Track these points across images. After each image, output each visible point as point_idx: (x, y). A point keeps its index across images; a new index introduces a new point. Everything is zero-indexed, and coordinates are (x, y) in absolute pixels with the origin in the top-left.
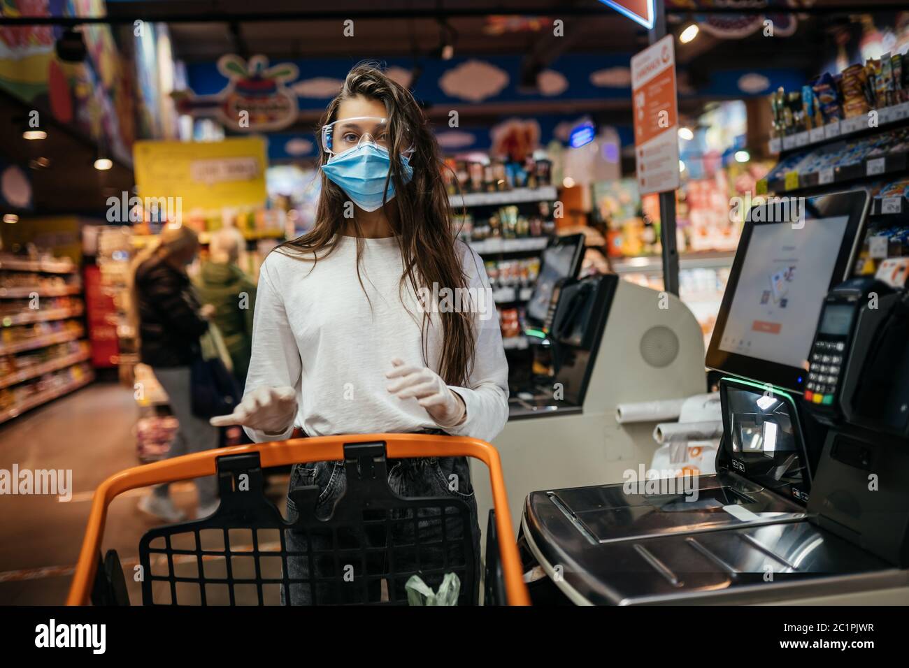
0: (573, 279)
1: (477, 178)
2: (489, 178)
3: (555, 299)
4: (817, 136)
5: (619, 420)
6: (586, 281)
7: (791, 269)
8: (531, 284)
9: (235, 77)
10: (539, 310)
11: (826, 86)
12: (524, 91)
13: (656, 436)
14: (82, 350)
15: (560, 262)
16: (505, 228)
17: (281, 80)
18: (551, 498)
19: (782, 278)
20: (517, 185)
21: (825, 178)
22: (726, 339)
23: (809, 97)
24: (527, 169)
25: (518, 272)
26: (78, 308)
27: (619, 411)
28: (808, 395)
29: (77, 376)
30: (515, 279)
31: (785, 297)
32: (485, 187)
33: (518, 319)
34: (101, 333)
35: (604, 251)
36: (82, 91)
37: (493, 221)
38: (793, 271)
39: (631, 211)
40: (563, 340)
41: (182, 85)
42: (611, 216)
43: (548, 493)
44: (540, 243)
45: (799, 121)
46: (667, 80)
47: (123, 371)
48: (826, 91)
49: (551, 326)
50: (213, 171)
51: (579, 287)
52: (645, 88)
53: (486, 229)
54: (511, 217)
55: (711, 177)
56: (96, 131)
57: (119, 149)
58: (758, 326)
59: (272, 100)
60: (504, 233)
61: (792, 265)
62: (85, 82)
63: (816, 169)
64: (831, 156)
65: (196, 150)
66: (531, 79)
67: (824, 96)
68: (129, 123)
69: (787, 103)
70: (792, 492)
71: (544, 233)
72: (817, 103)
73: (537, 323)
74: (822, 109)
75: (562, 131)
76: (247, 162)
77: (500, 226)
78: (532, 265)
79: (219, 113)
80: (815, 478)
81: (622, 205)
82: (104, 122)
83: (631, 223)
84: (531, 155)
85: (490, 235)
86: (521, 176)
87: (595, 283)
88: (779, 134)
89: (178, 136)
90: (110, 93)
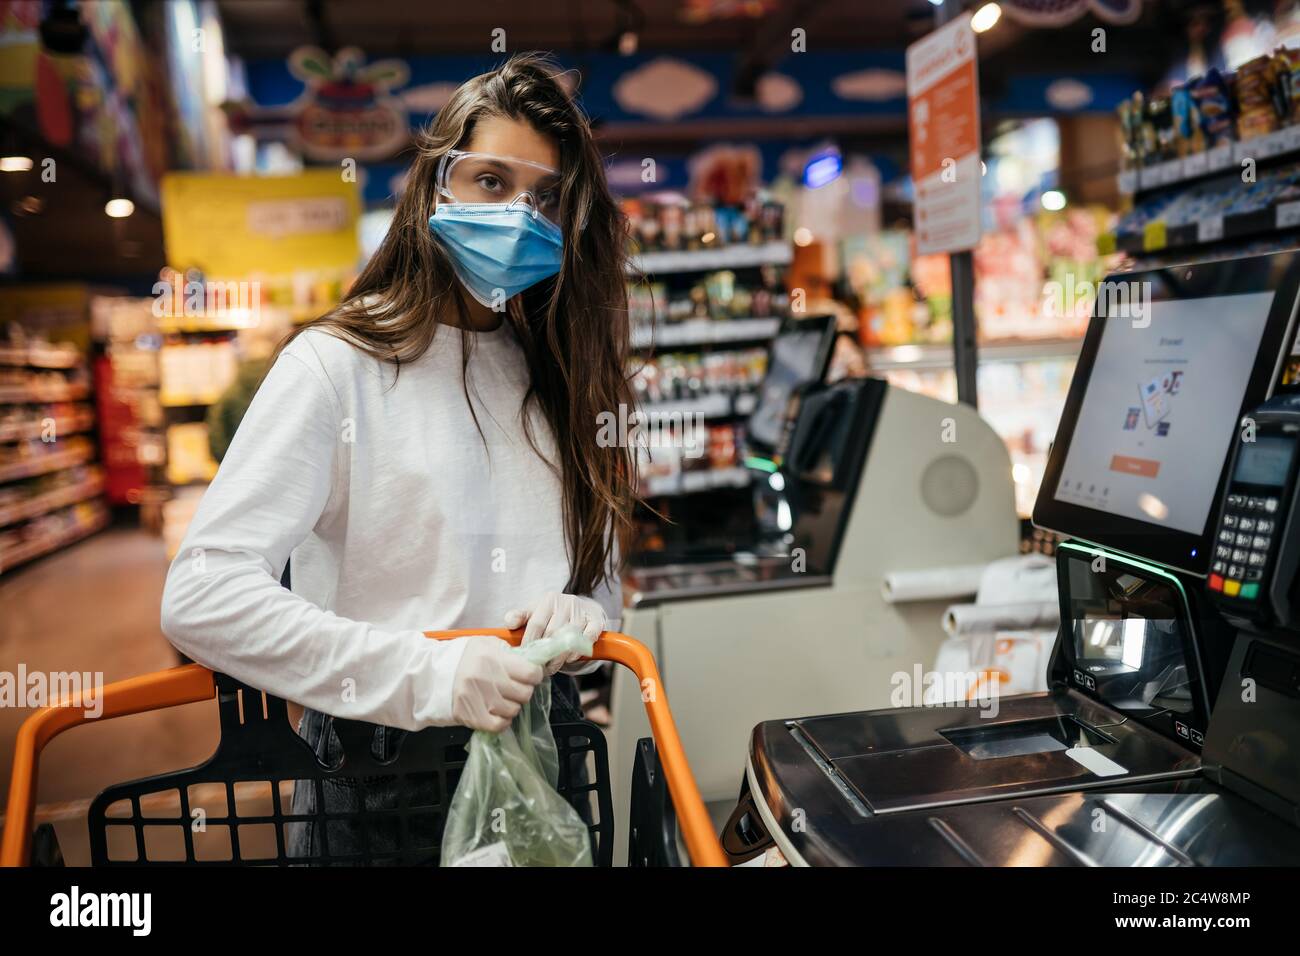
0: (819, 384)
1: (672, 230)
2: (691, 229)
3: (793, 412)
4: (1195, 167)
5: (888, 597)
6: (838, 388)
7: (1175, 375)
8: (755, 390)
9: (314, 81)
10: (767, 428)
11: (1213, 90)
12: (738, 103)
13: (946, 625)
14: (92, 479)
15: (798, 357)
16: (714, 306)
17: (384, 85)
18: (793, 732)
19: (1159, 387)
20: (733, 240)
21: (1210, 231)
22: (1067, 484)
23: (1184, 107)
24: (748, 216)
25: (735, 371)
26: (85, 417)
27: (888, 585)
28: (1215, 582)
29: (84, 518)
30: (728, 381)
31: (1165, 420)
32: (685, 243)
33: (735, 442)
34: (117, 456)
35: (858, 337)
36: (86, 99)
37: (697, 293)
38: (1179, 378)
39: (895, 279)
40: (805, 475)
41: (238, 92)
42: (868, 285)
43: (788, 723)
44: (766, 327)
45: (1167, 145)
46: (962, 82)
47: (148, 513)
48: (1211, 98)
49: (786, 456)
50: (280, 218)
51: (828, 395)
52: (929, 95)
53: (684, 307)
54: (724, 289)
55: (1010, 231)
56: (109, 158)
57: (143, 185)
58: (1119, 464)
59: (369, 115)
60: (713, 312)
61: (1177, 368)
62: (90, 85)
63: (1192, 218)
64: (1217, 198)
65: (258, 187)
66: (747, 87)
67: (1208, 105)
68: (159, 149)
69: (1147, 116)
70: (1175, 729)
71: (773, 313)
72: (1196, 116)
73: (764, 450)
74: (1204, 126)
75: (792, 162)
76: (331, 205)
77: (707, 302)
78: (755, 361)
79: (291, 132)
80: (1216, 708)
81: (883, 271)
82: (121, 145)
83: (896, 297)
84: (753, 195)
85: (692, 315)
86: (739, 227)
87: (853, 389)
88: (1137, 164)
89: (231, 166)
90: (130, 103)
